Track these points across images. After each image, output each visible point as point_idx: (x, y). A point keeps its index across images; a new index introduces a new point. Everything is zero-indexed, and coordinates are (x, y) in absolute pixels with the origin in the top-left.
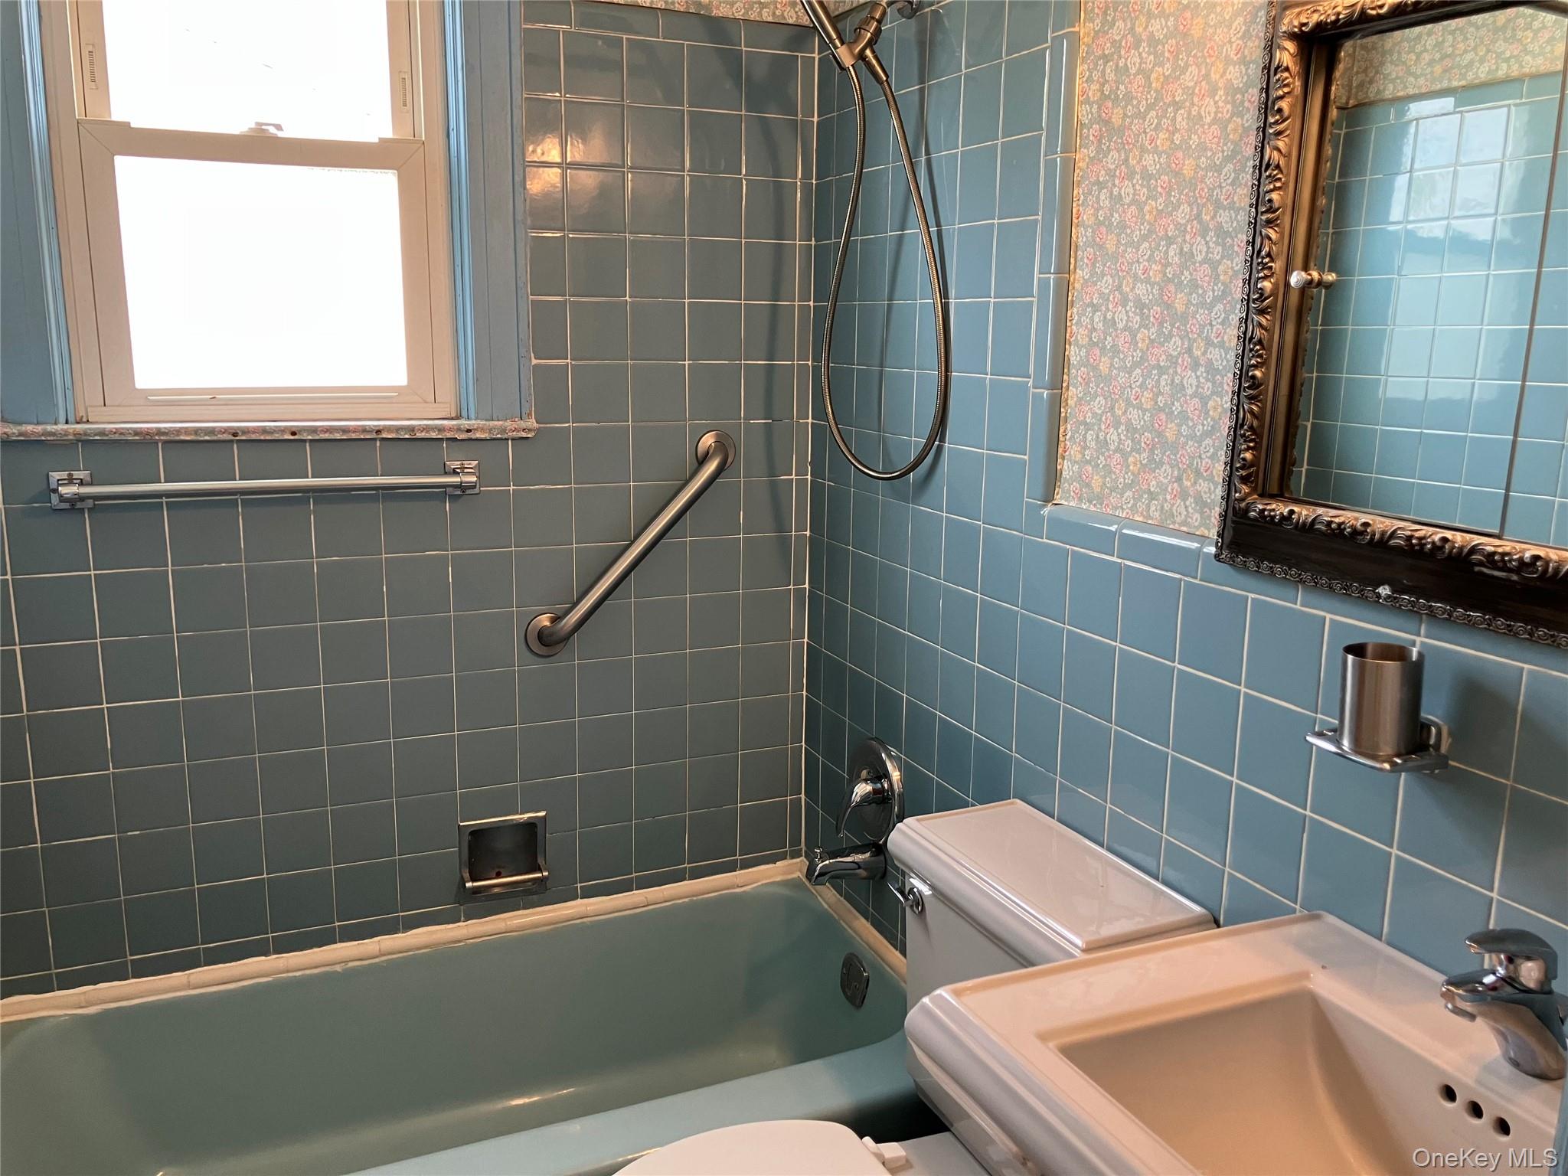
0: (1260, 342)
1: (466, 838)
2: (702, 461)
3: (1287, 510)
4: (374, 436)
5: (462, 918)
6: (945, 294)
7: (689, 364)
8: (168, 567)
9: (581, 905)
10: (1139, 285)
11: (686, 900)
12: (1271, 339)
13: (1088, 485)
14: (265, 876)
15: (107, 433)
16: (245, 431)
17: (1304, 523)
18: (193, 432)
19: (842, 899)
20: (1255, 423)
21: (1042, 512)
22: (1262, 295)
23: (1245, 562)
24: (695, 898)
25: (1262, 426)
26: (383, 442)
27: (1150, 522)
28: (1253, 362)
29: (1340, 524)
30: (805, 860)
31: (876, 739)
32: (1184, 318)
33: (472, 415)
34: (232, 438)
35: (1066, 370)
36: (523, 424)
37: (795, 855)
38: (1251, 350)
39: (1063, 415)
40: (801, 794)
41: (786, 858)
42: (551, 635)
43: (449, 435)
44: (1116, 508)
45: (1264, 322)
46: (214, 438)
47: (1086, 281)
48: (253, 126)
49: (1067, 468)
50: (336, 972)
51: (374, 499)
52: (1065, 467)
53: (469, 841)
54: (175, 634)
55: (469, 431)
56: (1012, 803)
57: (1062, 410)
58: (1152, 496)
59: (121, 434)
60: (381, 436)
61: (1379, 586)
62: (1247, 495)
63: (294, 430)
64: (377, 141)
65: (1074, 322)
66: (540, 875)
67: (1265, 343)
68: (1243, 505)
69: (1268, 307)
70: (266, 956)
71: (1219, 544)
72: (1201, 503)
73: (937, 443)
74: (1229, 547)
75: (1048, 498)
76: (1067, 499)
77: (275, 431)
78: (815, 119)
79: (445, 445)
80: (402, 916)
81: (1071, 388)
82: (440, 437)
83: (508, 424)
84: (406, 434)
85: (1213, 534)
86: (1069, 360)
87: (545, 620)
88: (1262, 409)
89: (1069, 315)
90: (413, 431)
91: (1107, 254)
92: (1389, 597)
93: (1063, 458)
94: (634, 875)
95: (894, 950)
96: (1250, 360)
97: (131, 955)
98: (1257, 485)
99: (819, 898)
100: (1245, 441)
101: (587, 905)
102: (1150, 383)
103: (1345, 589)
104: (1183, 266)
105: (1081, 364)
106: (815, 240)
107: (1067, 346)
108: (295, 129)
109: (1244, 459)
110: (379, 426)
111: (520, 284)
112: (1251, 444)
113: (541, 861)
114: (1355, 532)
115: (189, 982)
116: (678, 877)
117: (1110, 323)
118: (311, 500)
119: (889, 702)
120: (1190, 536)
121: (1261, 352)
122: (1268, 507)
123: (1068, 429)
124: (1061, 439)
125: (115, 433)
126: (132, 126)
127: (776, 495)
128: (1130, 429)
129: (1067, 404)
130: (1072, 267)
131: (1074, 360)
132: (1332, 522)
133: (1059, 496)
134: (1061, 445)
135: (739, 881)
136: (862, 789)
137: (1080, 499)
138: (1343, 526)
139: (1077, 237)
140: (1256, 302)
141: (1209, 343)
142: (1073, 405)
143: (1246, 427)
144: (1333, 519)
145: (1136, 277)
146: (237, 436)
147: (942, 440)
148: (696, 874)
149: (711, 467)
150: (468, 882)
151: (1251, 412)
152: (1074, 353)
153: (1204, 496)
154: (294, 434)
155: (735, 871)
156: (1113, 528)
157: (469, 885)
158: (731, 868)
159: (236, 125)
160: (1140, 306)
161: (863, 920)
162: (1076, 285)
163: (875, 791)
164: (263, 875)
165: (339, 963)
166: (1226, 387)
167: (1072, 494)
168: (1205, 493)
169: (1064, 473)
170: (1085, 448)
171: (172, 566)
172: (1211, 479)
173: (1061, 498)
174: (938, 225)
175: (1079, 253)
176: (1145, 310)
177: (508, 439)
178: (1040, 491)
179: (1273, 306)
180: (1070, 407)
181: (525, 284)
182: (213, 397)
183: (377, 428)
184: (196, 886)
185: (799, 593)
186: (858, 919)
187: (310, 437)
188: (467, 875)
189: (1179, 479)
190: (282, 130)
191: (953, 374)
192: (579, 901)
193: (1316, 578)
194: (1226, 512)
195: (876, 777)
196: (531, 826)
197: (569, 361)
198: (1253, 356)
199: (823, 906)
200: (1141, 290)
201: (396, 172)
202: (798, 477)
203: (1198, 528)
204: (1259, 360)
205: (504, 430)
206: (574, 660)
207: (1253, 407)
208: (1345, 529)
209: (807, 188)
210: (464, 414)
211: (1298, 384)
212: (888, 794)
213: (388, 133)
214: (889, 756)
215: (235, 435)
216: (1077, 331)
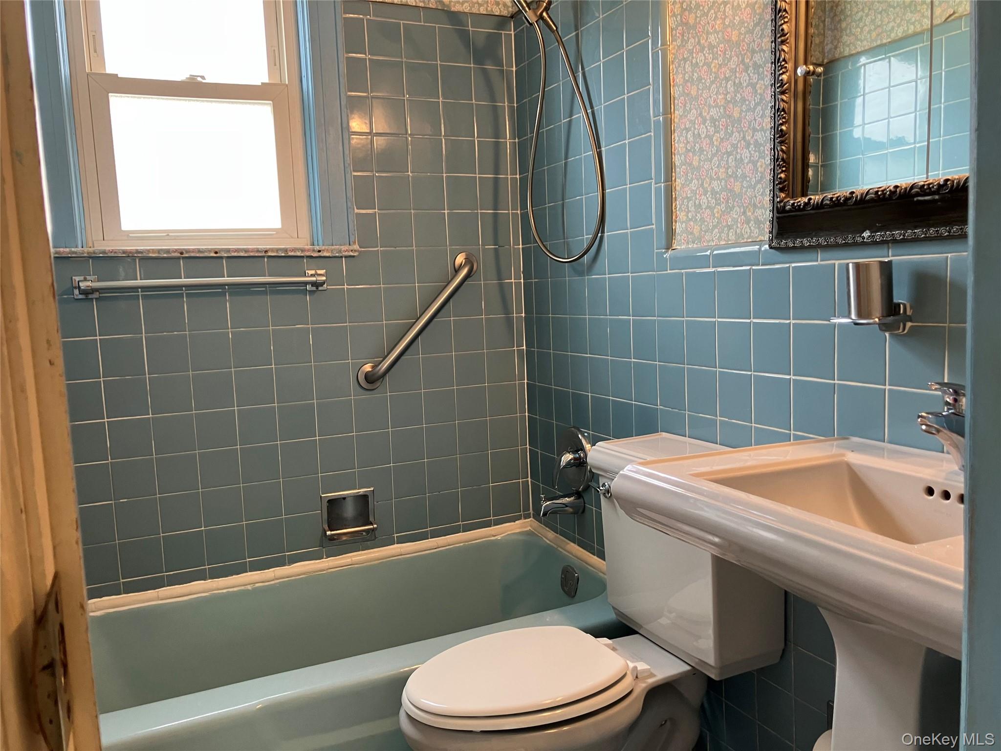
0: (783, 110)
1: (325, 505)
2: (457, 271)
3: (807, 199)
4: (263, 254)
5: (325, 557)
6: (598, 146)
7: (448, 213)
8: (142, 334)
9: (398, 548)
10: (712, 109)
11: (462, 544)
12: (789, 109)
13: (692, 233)
14: (203, 528)
15: (107, 252)
16: (188, 251)
17: (817, 203)
18: (157, 252)
19: (558, 535)
20: (785, 156)
21: (665, 256)
22: (782, 83)
23: (786, 243)
24: (467, 543)
25: (788, 158)
26: (270, 259)
27: (730, 242)
28: (781, 122)
29: (837, 197)
30: (533, 519)
31: (574, 427)
32: (739, 120)
33: (321, 242)
34: (179, 255)
35: (673, 170)
36: (351, 248)
37: (527, 516)
38: (779, 116)
39: (674, 196)
40: (528, 478)
41: (521, 519)
42: (373, 375)
43: (308, 254)
44: (709, 241)
45: (785, 98)
46: (170, 255)
47: (681, 116)
48: (188, 76)
49: (678, 227)
50: (249, 590)
51: (265, 293)
52: (677, 227)
53: (328, 507)
54: (147, 376)
55: (319, 251)
56: (661, 434)
57: (673, 193)
58: (730, 227)
59: (115, 252)
60: (267, 255)
61: (863, 233)
62: (785, 198)
63: (216, 250)
64: (260, 84)
65: (676, 142)
66: (372, 527)
67: (786, 110)
68: (782, 204)
69: (786, 90)
70: (205, 580)
71: (771, 238)
72: (758, 222)
73: (599, 235)
74: (776, 238)
75: (669, 246)
76: (681, 245)
77: (205, 251)
78: (514, 69)
79: (305, 261)
80: (288, 555)
81: (677, 180)
82: (302, 255)
83: (343, 248)
84: (282, 253)
85: (767, 237)
86: (675, 164)
87: (368, 368)
88: (788, 148)
89: (673, 138)
90: (287, 251)
91: (692, 97)
92: (869, 236)
93: (676, 222)
94: (429, 529)
95: (593, 556)
96: (779, 121)
97: (122, 579)
98: (789, 192)
99: (544, 539)
100: (780, 168)
101: (400, 548)
102: (723, 163)
103: (844, 240)
104: (736, 92)
105: (682, 164)
106: (518, 139)
107: (673, 156)
108: (211, 78)
109: (780, 178)
110: (266, 248)
111: (346, 165)
112: (784, 169)
113: (371, 519)
114: (847, 199)
115: (158, 596)
116: (456, 531)
117: (697, 136)
118: (227, 294)
119: (580, 402)
120: (754, 243)
121: (784, 115)
122: (796, 201)
123: (678, 203)
124: (674, 210)
125: (111, 252)
126: (119, 76)
127: (503, 292)
128: (714, 193)
129: (676, 190)
130: (672, 110)
131: (677, 163)
132: (833, 198)
133: (675, 245)
134: (674, 215)
135: (493, 533)
136: (567, 457)
137: (688, 243)
138: (839, 198)
139: (674, 93)
140: (779, 87)
141: (755, 130)
142: (679, 190)
143: (780, 160)
144: (833, 196)
145: (710, 106)
146: (183, 254)
147: (603, 232)
148: (467, 529)
149: (465, 272)
150: (328, 531)
151: (782, 150)
152: (677, 160)
153: (759, 218)
154: (216, 253)
155: (491, 527)
156: (708, 253)
157: (329, 533)
158: (488, 525)
159: (179, 75)
160: (713, 121)
161: (572, 544)
162: (675, 120)
163: (575, 459)
164: (202, 528)
165: (249, 584)
166: (766, 152)
167: (683, 241)
168: (760, 216)
169: (677, 230)
170: (689, 211)
171: (145, 333)
172: (763, 207)
173: (676, 246)
174: (592, 107)
175: (676, 101)
176: (717, 123)
177: (342, 257)
178: (664, 242)
179: (789, 89)
180: (678, 191)
181: (349, 165)
182: (168, 234)
183: (265, 250)
184: (162, 535)
185: (520, 352)
186: (568, 544)
187: (226, 255)
188: (326, 527)
189: (744, 213)
190: (205, 79)
191: (607, 191)
192: (396, 545)
193: (828, 239)
194: (773, 218)
195: (575, 451)
196: (365, 497)
197: (377, 210)
198: (780, 119)
199: (546, 542)
200: (713, 112)
201: (271, 102)
202: (516, 281)
203: (757, 237)
204: (784, 120)
205: (340, 251)
206: (386, 392)
207: (783, 147)
208: (840, 199)
209: (511, 108)
210: (316, 243)
211: (807, 135)
212: (583, 460)
213: (266, 80)
214: (583, 436)
215: (182, 253)
216: (679, 146)
